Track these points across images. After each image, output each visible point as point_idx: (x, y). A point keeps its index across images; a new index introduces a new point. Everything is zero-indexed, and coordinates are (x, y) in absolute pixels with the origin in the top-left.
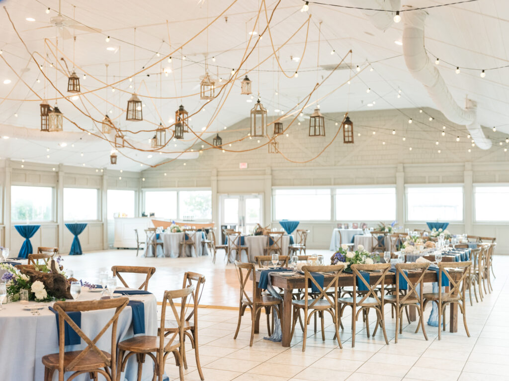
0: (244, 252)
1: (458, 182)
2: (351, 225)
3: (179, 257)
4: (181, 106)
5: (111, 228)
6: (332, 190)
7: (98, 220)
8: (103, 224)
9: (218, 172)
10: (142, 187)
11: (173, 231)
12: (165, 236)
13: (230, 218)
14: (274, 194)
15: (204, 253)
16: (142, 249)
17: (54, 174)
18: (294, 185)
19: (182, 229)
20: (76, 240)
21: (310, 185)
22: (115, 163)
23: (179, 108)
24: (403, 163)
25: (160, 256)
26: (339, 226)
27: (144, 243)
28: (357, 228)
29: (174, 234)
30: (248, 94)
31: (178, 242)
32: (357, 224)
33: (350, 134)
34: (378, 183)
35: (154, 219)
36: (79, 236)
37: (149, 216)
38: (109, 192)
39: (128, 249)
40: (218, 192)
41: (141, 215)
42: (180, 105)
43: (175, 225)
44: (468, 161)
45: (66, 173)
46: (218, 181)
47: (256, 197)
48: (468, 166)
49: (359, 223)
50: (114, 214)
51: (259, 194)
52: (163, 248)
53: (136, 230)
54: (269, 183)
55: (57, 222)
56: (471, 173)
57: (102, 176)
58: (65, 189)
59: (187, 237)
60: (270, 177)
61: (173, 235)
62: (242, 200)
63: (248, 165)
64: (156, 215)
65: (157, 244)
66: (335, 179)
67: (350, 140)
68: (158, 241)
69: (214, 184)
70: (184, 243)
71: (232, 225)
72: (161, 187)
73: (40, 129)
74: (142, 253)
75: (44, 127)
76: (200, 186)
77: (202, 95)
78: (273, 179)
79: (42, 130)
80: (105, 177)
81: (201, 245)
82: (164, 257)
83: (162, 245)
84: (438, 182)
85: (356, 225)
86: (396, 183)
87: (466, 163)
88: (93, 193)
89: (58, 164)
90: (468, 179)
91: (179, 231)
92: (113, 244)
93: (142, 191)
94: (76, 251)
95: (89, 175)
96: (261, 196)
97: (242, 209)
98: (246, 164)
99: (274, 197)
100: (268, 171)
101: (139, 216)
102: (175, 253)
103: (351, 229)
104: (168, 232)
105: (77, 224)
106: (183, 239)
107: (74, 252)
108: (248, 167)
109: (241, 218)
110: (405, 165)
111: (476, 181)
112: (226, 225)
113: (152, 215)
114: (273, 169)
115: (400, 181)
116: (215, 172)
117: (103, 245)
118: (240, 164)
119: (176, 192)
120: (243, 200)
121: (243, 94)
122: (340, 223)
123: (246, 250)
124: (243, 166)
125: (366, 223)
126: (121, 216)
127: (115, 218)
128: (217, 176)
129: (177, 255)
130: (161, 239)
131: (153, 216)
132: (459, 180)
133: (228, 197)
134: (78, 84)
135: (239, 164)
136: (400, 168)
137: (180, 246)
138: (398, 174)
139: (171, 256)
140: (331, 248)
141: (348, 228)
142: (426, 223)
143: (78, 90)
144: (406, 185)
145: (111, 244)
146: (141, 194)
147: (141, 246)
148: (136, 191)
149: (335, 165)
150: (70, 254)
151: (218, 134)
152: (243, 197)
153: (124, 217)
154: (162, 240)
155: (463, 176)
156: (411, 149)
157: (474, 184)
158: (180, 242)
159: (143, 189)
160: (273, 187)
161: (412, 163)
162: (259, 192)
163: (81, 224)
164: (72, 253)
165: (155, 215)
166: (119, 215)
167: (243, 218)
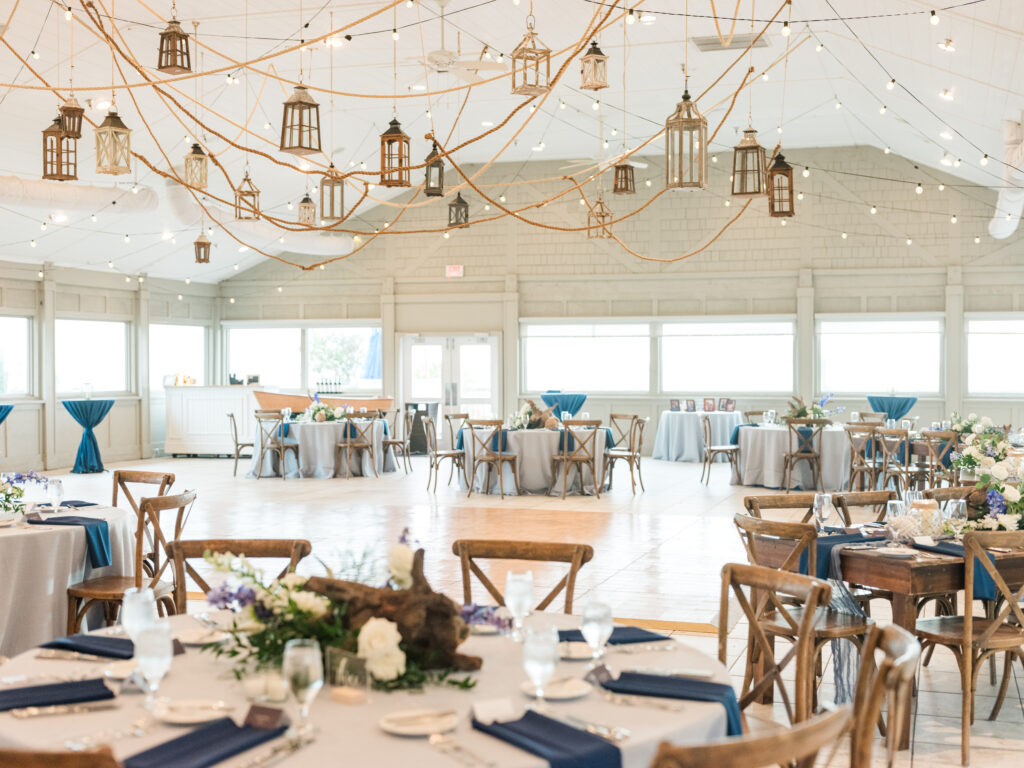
0: (507, 467)
1: (930, 309)
2: (700, 403)
3: (335, 476)
4: (394, 123)
5: (157, 411)
6: (654, 327)
7: (129, 393)
8: (140, 401)
9: (396, 284)
10: (222, 319)
11: (317, 417)
12: (303, 428)
13: (423, 386)
14: (523, 334)
15: (387, 468)
16: (249, 457)
17: (33, 287)
18: (567, 315)
19: (338, 412)
20: (89, 437)
21: (606, 314)
22: (206, 260)
23: (388, 127)
24: (813, 269)
25: (291, 475)
26: (675, 405)
27: (252, 445)
28: (713, 410)
29: (318, 423)
30: (596, 89)
31: (333, 442)
32: (713, 400)
33: (786, 194)
34: (757, 311)
35: (259, 390)
36: (96, 430)
37: (245, 382)
38: (153, 328)
39: (195, 456)
40: (396, 331)
41: (227, 381)
42: (392, 119)
43: (321, 405)
44: (954, 265)
45: (59, 285)
46: (396, 304)
47: (483, 340)
48: (955, 274)
49: (717, 399)
50: (165, 378)
51: (490, 335)
52: (297, 457)
53: (232, 416)
54: (512, 309)
55: (40, 398)
56: (960, 290)
57: (137, 293)
58: (58, 322)
59: (351, 431)
60: (516, 296)
61: (321, 428)
62: (451, 347)
63: (464, 268)
64: (262, 382)
65: (287, 448)
66: (659, 301)
67: (786, 208)
68: (287, 441)
69: (388, 311)
70: (348, 445)
71: (429, 402)
72: (264, 318)
73: (42, 174)
74: (246, 466)
75: (53, 169)
76: (355, 317)
77: (519, 83)
78: (521, 301)
79: (46, 176)
80: (143, 295)
81: (381, 446)
82: (302, 478)
83: (296, 449)
84: (889, 310)
85: (711, 402)
86: (796, 312)
87: (949, 268)
88: (115, 332)
89: (42, 263)
90: (954, 303)
91: (331, 418)
92: (163, 445)
93: (221, 326)
94: (90, 464)
95: (110, 290)
96: (495, 340)
97: (451, 366)
98: (461, 268)
99: (523, 339)
100: (511, 284)
101: (214, 382)
102: (327, 468)
103: (700, 413)
104: (305, 419)
105: (92, 403)
106: (345, 436)
107: (86, 467)
108: (464, 275)
109: (450, 388)
110: (817, 272)
111: (971, 307)
112: (415, 402)
113: (254, 380)
114: (522, 278)
115: (806, 305)
116: (389, 285)
117: (141, 449)
118: (448, 268)
119: (298, 331)
120: (453, 347)
121: (585, 87)
122: (675, 398)
123: (512, 462)
124: (454, 272)
125: (732, 398)
126: (180, 383)
127: (166, 387)
128: (395, 293)
129: (332, 473)
130: (293, 437)
131: (255, 384)
132: (935, 304)
133: (420, 341)
134: (185, 50)
135: (443, 268)
136: (806, 276)
137: (338, 451)
138: (801, 292)
139: (317, 473)
140: (655, 454)
141: (694, 410)
142: (866, 399)
143: (186, 65)
144: (817, 316)
145: (156, 446)
146: (219, 333)
147: (244, 451)
148: (207, 327)
149: (661, 272)
150: (75, 470)
151: (459, 194)
152: (453, 340)
153: (188, 384)
154: (297, 438)
155: (943, 296)
156: (844, 236)
157: (966, 314)
158: (337, 443)
159: (222, 323)
160: (522, 320)
161: (832, 268)
162: (489, 330)
163: (101, 402)
164: (81, 469)
165: (260, 379)
166: (177, 380)
167: (454, 387)
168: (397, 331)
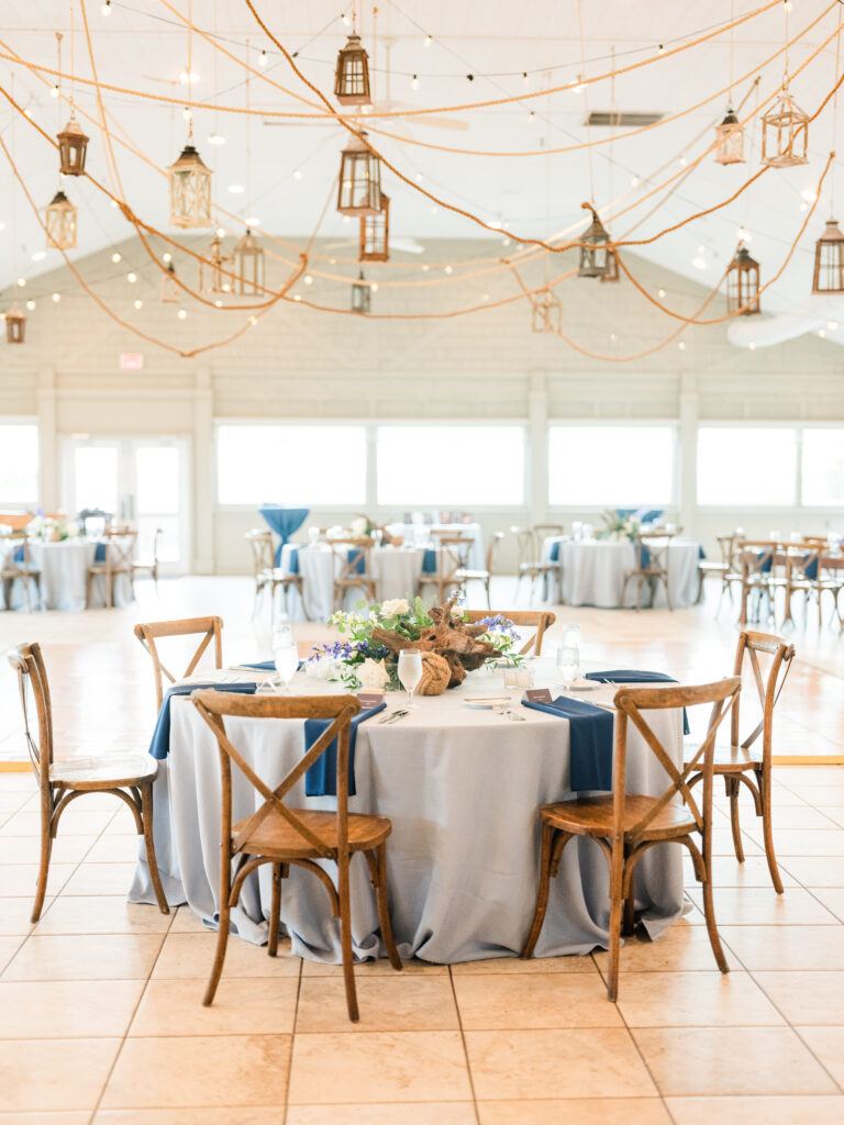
1: (664, 416)
3: (90, 608)
6: (372, 431)
9: (57, 375)
12: (46, 551)
21: (316, 416)
24: (546, 371)
34: (486, 415)
40: (58, 431)
44: (688, 371)
46: (57, 399)
51: (177, 437)
52: (38, 585)
54: (205, 407)
56: (694, 397)
60: (208, 393)
62: (127, 452)
63: (145, 360)
68: (24, 567)
69: (47, 407)
78: (216, 399)
83: (37, 576)
84: (621, 416)
85: (447, 515)
86: (528, 417)
87: (683, 374)
91: (65, 537)
96: (184, 443)
98: (140, 359)
99: (216, 442)
100: (203, 379)
108: (145, 366)
109: (127, 500)
110: (549, 375)
114: (215, 372)
116: (48, 376)
120: (130, 451)
124: (131, 363)
128: (56, 386)
130: (31, 562)
132: (669, 411)
135: (117, 357)
136: (538, 380)
138: (532, 395)
139: (62, 605)
149: (379, 369)
152: (129, 443)
155: (677, 403)
157: (700, 423)
160: (216, 420)
161: (564, 371)
162: (177, 433)
167: (132, 499)
168: (57, 434)
